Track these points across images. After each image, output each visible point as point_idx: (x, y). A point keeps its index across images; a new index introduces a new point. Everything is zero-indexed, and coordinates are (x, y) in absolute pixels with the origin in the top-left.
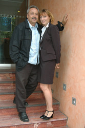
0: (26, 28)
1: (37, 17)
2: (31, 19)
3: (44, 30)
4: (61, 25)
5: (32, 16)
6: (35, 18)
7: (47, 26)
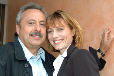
0: (16, 60)
1: (43, 31)
2: (27, 37)
3: (58, 64)
4: (99, 55)
5: (30, 29)
6: (38, 33)
7: (65, 54)
